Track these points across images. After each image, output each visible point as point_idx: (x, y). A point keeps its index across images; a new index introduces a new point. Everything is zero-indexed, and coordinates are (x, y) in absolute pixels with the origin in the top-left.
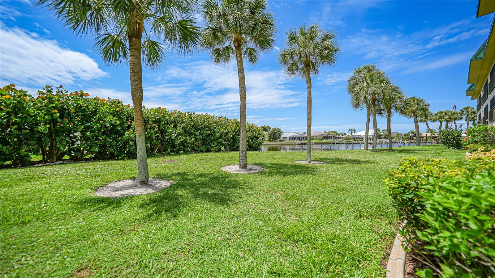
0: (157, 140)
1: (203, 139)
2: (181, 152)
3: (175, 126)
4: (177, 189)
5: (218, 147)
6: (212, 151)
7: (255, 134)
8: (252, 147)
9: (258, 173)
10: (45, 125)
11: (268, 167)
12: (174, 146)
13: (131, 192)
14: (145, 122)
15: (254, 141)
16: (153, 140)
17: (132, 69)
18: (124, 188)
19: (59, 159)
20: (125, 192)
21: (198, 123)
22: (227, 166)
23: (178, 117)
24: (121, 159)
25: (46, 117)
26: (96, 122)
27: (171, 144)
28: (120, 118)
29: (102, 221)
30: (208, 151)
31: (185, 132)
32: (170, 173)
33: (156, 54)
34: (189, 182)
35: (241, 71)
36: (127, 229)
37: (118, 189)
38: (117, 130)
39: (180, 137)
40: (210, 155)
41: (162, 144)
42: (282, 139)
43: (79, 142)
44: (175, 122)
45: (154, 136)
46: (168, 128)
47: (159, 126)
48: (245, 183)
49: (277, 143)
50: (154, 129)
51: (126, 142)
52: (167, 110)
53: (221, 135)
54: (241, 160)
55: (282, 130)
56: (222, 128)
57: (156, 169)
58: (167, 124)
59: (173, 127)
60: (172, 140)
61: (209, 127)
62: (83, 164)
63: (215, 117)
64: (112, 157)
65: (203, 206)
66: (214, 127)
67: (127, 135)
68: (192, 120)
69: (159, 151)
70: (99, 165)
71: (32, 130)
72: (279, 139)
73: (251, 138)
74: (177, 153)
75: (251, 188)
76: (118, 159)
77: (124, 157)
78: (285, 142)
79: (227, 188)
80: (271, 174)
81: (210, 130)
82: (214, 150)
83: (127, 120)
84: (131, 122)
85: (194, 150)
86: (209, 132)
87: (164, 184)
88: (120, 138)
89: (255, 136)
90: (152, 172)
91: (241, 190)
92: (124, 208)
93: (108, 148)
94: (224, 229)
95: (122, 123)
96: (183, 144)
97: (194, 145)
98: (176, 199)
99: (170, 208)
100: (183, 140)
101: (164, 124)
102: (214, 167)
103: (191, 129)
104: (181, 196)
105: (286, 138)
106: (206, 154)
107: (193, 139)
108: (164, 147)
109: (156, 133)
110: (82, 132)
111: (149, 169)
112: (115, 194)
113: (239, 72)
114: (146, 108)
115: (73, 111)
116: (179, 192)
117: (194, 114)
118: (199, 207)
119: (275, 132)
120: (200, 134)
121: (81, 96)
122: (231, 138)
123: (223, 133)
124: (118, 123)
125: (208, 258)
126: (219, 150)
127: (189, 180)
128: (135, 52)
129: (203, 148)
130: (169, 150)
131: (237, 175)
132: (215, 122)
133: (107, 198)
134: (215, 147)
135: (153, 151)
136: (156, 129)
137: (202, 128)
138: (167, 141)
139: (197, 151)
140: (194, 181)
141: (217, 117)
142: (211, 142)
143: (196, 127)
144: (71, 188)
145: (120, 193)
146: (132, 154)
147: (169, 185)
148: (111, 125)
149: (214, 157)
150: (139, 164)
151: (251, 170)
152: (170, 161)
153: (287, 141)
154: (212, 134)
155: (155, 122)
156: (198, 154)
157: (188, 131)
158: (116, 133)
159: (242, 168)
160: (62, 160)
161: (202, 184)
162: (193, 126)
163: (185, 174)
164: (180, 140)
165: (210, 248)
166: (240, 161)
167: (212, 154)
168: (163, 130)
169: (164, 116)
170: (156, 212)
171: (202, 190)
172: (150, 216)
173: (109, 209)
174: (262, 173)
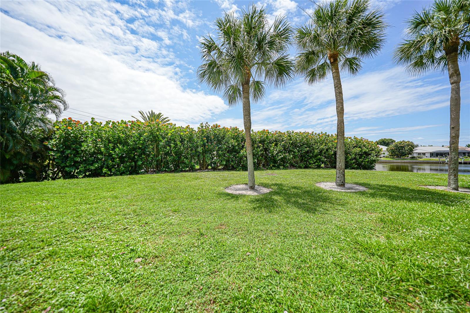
0: (262, 157)
1: (301, 156)
2: (281, 167)
3: (276, 145)
4: (274, 195)
5: (317, 164)
6: (310, 168)
7: (365, 149)
8: (361, 165)
9: (355, 192)
10: (201, 147)
11: (373, 189)
12: (275, 162)
13: (244, 192)
14: (253, 142)
15: (363, 157)
16: (259, 157)
17: (244, 107)
18: (240, 189)
19: (207, 168)
20: (241, 192)
21: (297, 140)
22: (322, 183)
23: (279, 136)
24: (238, 171)
25: (201, 143)
26: (224, 144)
27: (273, 160)
28: (237, 141)
29: (229, 206)
30: (306, 167)
31: (285, 149)
32: (270, 183)
33: (260, 90)
34: (284, 192)
35: (337, 86)
36: (242, 213)
37: (236, 190)
38: (236, 149)
39: (280, 154)
40: (308, 171)
41: (266, 160)
42: (415, 155)
43: (215, 158)
44: (276, 141)
45: (260, 153)
46: (271, 146)
47: (264, 145)
48: (337, 199)
49: (405, 161)
50: (260, 147)
51: (241, 158)
52: (270, 131)
53: (321, 152)
54: (338, 177)
55: (415, 143)
56: (322, 144)
57: (261, 179)
58: (270, 143)
59: (275, 146)
60: (273, 156)
61: (307, 144)
62: (218, 172)
63: (314, 134)
64: (233, 169)
65: (292, 210)
66: (313, 144)
67: (242, 153)
68: (291, 139)
69: (264, 165)
70: (226, 173)
71: (195, 150)
72: (410, 156)
73: (358, 155)
74: (278, 168)
75: (342, 205)
76: (236, 170)
77: (240, 169)
78: (420, 160)
79: (317, 201)
80: (373, 195)
81: (309, 147)
82: (312, 166)
83: (242, 142)
84: (244, 143)
85: (293, 166)
86: (308, 149)
87: (266, 190)
88: (237, 155)
89: (365, 153)
90: (257, 181)
91: (330, 205)
92: (240, 201)
93: (231, 162)
94: (305, 228)
95: (238, 144)
96: (283, 160)
97: (293, 162)
98: (272, 202)
99: (267, 206)
100: (282, 156)
101: (267, 143)
102: (309, 182)
103: (290, 147)
104: (276, 200)
105: (424, 154)
106: (304, 170)
107: (292, 156)
108: (267, 162)
109: (261, 151)
110: (217, 151)
111: (256, 179)
112: (235, 192)
113: (335, 88)
114: (254, 131)
115: (213, 138)
116: (275, 197)
117: (293, 132)
118: (288, 210)
119: (401, 147)
120: (298, 151)
121: (216, 127)
122: (333, 155)
123: (323, 149)
124: (236, 144)
125: (288, 241)
126: (319, 167)
127: (284, 190)
128: (246, 95)
129: (301, 165)
130: (271, 165)
131: (331, 192)
132: (314, 139)
133: (231, 194)
134: (314, 163)
135: (259, 165)
136: (261, 148)
137: (301, 145)
138: (269, 157)
139: (296, 167)
140: (288, 191)
141: (316, 134)
142: (309, 159)
143: (294, 145)
144: (214, 186)
145: (238, 192)
146: (245, 167)
147: (268, 192)
148: (232, 145)
149: (312, 173)
150: (249, 174)
151: (349, 189)
152: (272, 174)
153: (424, 159)
154: (311, 151)
155: (260, 142)
156: (296, 170)
157: (287, 148)
158: (235, 152)
159: (339, 185)
160: (208, 169)
161: (295, 194)
162: (292, 144)
163: (281, 185)
164: (280, 157)
165: (291, 236)
166: (337, 179)
167: (311, 170)
168: (267, 148)
169: (267, 137)
170: (258, 207)
171: (293, 199)
172: (255, 208)
173: (232, 200)
174: (363, 193)
